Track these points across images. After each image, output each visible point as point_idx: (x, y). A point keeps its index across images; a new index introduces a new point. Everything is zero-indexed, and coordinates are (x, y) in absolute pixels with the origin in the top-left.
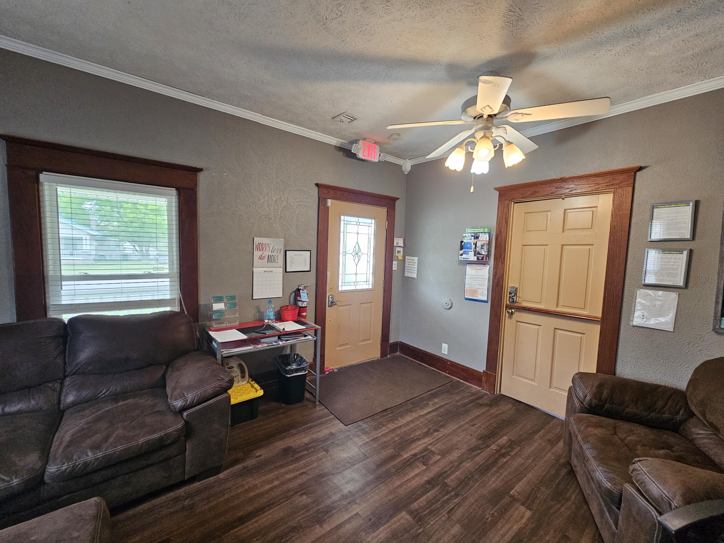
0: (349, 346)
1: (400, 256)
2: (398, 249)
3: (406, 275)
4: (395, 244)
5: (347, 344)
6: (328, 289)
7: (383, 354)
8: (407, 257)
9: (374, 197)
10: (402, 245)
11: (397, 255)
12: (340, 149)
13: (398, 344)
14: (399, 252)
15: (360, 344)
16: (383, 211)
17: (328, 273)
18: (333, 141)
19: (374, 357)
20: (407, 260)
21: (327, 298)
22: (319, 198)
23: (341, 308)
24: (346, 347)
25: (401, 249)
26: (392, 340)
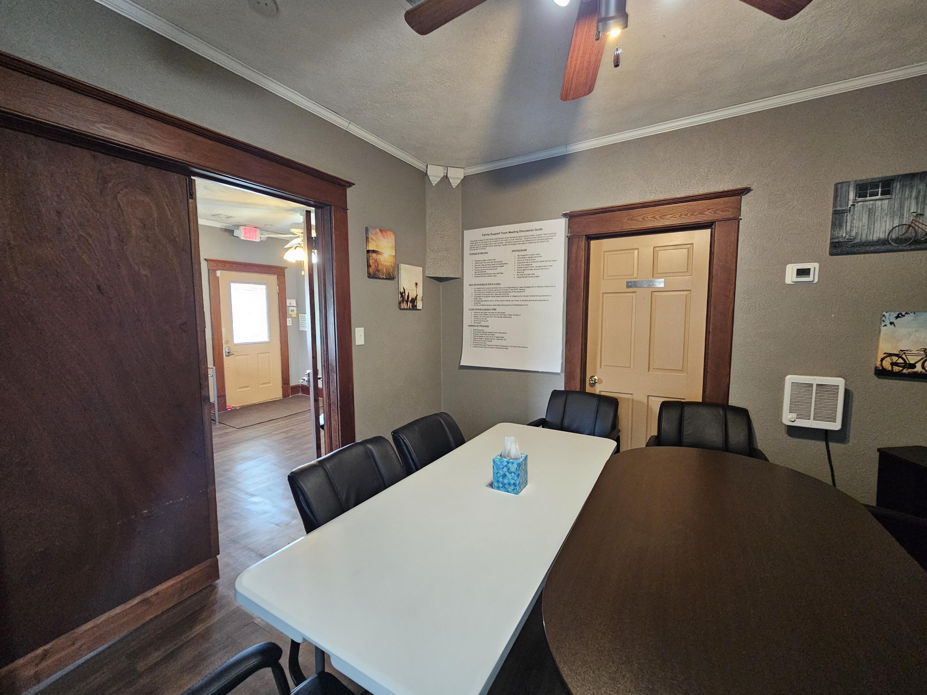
0: (249, 388)
1: (294, 314)
2: (291, 308)
3: (300, 330)
4: (288, 304)
5: (247, 387)
6: (224, 342)
7: (285, 395)
8: (300, 315)
9: (264, 267)
10: (295, 305)
11: (291, 313)
12: (226, 230)
13: (299, 386)
14: (292, 311)
15: (261, 386)
16: (273, 279)
17: (223, 330)
18: (218, 225)
19: (277, 397)
20: (300, 317)
21: (224, 349)
22: (209, 270)
23: (238, 357)
24: (247, 389)
25: (295, 309)
26: (293, 383)
